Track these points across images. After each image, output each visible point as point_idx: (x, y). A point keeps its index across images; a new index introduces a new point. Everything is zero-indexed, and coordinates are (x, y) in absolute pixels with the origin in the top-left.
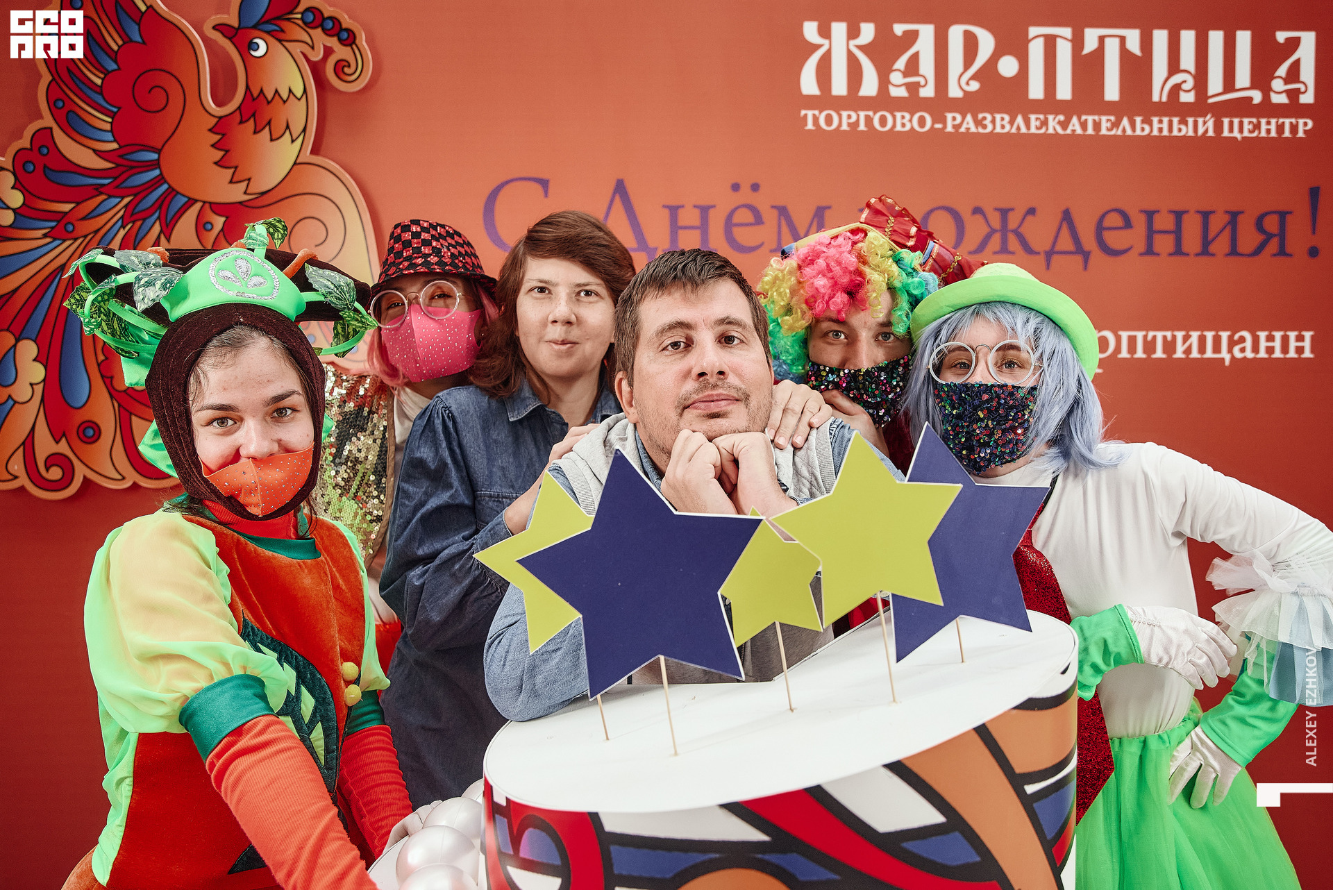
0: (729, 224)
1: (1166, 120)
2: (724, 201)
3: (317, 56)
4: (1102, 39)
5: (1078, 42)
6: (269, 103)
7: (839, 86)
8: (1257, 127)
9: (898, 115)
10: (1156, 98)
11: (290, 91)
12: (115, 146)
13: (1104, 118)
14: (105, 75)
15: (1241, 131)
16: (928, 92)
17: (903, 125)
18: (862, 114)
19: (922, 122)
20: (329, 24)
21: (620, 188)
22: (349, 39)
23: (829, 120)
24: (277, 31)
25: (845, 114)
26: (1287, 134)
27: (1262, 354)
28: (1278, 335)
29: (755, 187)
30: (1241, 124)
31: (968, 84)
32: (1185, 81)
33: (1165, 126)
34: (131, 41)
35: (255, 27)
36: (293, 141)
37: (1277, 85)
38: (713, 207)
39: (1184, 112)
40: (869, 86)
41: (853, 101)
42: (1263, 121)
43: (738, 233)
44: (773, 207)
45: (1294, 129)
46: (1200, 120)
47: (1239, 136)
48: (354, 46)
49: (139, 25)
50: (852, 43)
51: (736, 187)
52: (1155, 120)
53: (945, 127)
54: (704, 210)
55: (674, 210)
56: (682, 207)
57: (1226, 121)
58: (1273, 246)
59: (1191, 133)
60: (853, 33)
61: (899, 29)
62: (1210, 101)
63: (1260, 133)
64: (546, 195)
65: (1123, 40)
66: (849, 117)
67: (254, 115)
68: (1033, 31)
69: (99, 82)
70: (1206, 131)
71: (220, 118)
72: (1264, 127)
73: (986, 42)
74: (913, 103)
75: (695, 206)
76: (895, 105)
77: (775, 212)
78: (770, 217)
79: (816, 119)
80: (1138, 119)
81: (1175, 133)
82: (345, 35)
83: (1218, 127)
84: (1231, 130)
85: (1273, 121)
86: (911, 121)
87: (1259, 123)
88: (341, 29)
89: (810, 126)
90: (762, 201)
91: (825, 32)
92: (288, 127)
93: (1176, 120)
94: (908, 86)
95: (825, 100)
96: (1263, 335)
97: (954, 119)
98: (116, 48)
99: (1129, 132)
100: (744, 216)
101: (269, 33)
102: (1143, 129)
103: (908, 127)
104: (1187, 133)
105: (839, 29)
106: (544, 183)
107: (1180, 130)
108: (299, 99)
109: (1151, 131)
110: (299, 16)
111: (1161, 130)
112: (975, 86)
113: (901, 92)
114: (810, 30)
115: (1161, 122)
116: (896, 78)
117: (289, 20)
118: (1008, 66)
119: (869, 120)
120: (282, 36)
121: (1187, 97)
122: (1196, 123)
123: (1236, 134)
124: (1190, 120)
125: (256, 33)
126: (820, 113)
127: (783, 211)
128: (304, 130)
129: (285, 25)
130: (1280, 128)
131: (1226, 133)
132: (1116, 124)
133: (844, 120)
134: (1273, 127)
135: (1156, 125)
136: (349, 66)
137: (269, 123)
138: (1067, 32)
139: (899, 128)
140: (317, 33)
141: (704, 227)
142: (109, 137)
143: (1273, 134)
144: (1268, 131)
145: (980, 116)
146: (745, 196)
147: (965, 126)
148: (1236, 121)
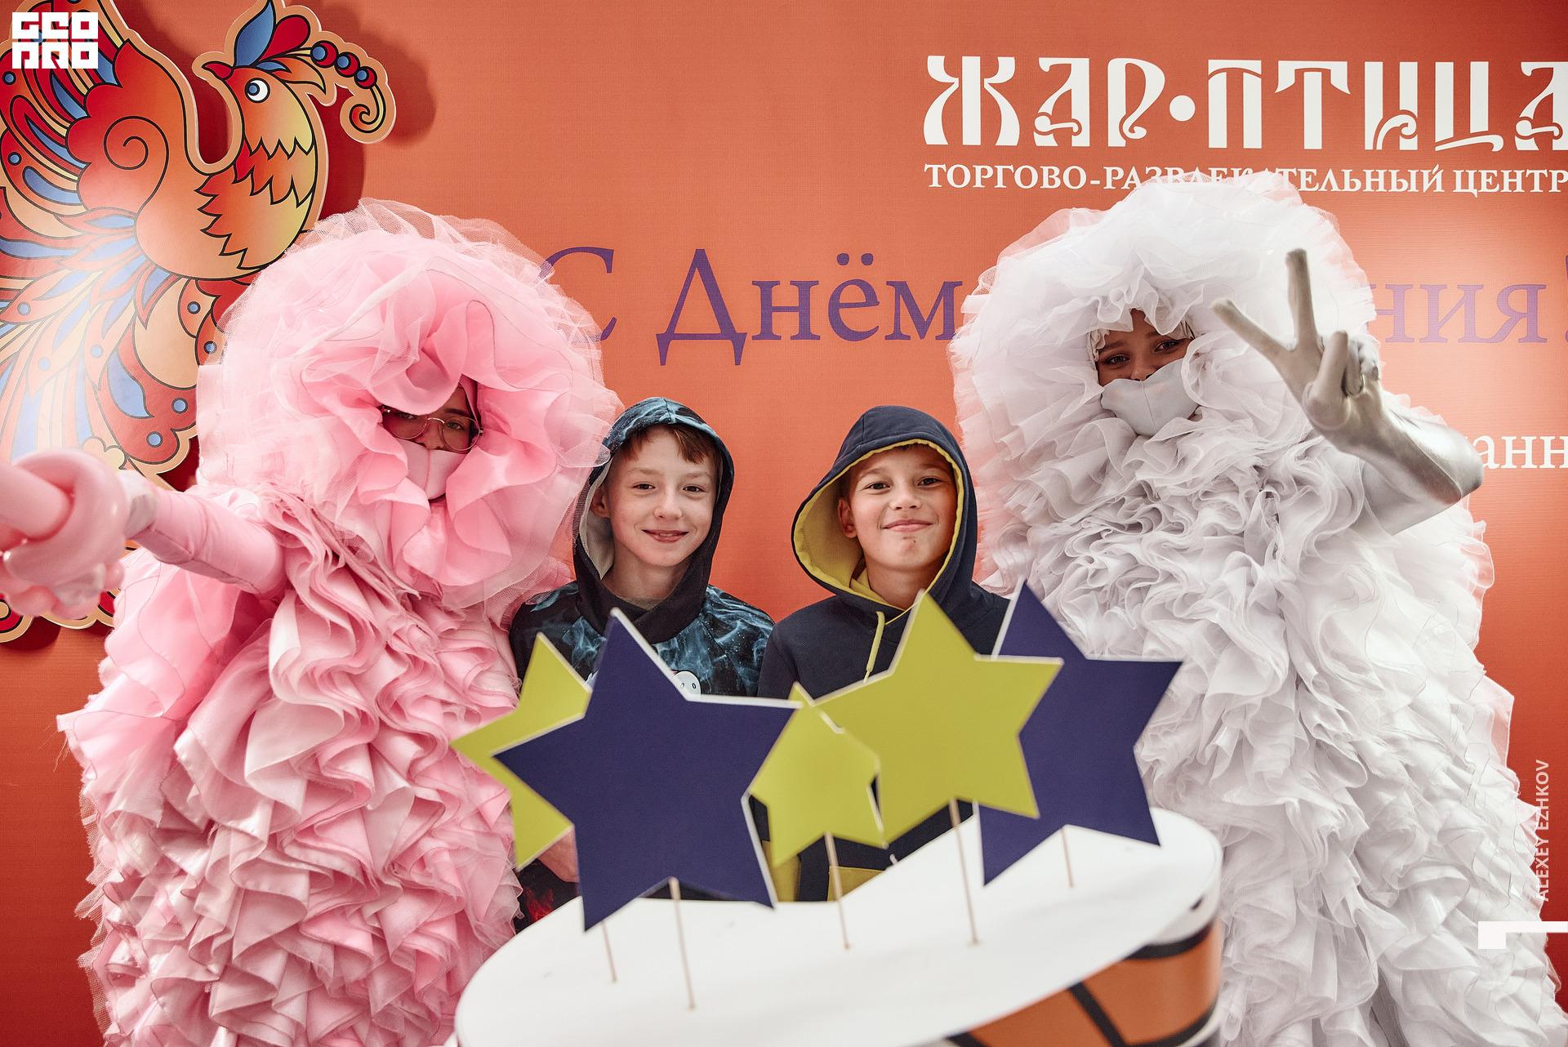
0: (835, 305)
1: (1381, 173)
2: (829, 277)
3: (329, 101)
4: (1299, 74)
5: (1269, 77)
6: (270, 157)
7: (972, 134)
8: (1499, 180)
9: (1046, 169)
10: (1369, 146)
11: (296, 142)
12: (81, 209)
13: (1303, 172)
14: (72, 124)
15: (1478, 185)
16: (1082, 140)
17: (1052, 182)
18: (1000, 169)
19: (1074, 178)
20: (345, 62)
21: (700, 261)
22: (369, 81)
23: (959, 177)
24: (281, 69)
25: (978, 169)
26: (1537, 189)
27: (1509, 464)
28: (1529, 440)
29: (867, 259)
30: (1478, 177)
31: (1131, 130)
32: (1406, 125)
33: (1381, 180)
34: (104, 83)
35: (254, 66)
36: (298, 205)
37: (1523, 128)
38: (816, 283)
39: (1404, 162)
40: (1009, 134)
41: (989, 151)
42: (1506, 173)
43: (845, 315)
44: (888, 283)
45: (1546, 182)
46: (1426, 173)
47: (1475, 192)
48: (374, 88)
49: (113, 63)
50: (987, 81)
51: (843, 259)
52: (1368, 173)
53: (1104, 183)
54: (804, 288)
55: (766, 288)
56: (777, 283)
57: (1459, 173)
58: (1521, 328)
59: (1413, 189)
60: (989, 69)
61: (1046, 63)
62: (1438, 148)
63: (1502, 187)
64: (609, 270)
65: (1326, 74)
66: (984, 172)
67: (251, 172)
68: (1214, 65)
69: (63, 132)
70: (1434, 186)
71: (211, 175)
72: (1507, 180)
73: (1155, 79)
74: (1063, 154)
75: (793, 283)
76: (1041, 157)
77: (892, 290)
78: (885, 295)
79: (942, 175)
80: (1347, 173)
81: (1394, 188)
82: (363, 75)
83: (1449, 180)
84: (1465, 185)
85: (1519, 173)
86: (1060, 176)
87: (1501, 176)
88: (360, 69)
89: (935, 183)
90: (876, 276)
91: (954, 68)
92: (292, 186)
93: (1394, 173)
94: (1056, 133)
95: (954, 151)
96: (1509, 441)
97: (1115, 173)
98: (85, 91)
99: (1335, 188)
100: (853, 294)
101: (270, 72)
102: (1353, 185)
103: (1058, 183)
104: (1409, 187)
105: (971, 65)
106: (607, 255)
107: (1399, 185)
108: (307, 153)
109: (1364, 186)
110: (308, 52)
111: (1375, 185)
112: (1140, 133)
113: (1049, 141)
114: (936, 66)
115: (1375, 175)
116: (1042, 123)
117: (294, 56)
118: (1182, 108)
119: (1008, 176)
120: (287, 76)
121: (1409, 145)
122: (1420, 177)
123: (1471, 189)
124: (1413, 173)
125: (255, 73)
126: (948, 168)
127: (901, 289)
128: (313, 190)
129: (291, 63)
130: (1528, 182)
131: (1458, 189)
132: (1319, 179)
133: (977, 176)
134: (1519, 180)
135: (1369, 180)
136: (368, 114)
137: (270, 182)
138: (1256, 65)
139: (1046, 185)
140: (330, 73)
141: (803, 309)
142: (74, 198)
143: (1519, 189)
144: (1513, 185)
145: (1148, 170)
146: (855, 269)
147: (1128, 181)
148: (1471, 173)
